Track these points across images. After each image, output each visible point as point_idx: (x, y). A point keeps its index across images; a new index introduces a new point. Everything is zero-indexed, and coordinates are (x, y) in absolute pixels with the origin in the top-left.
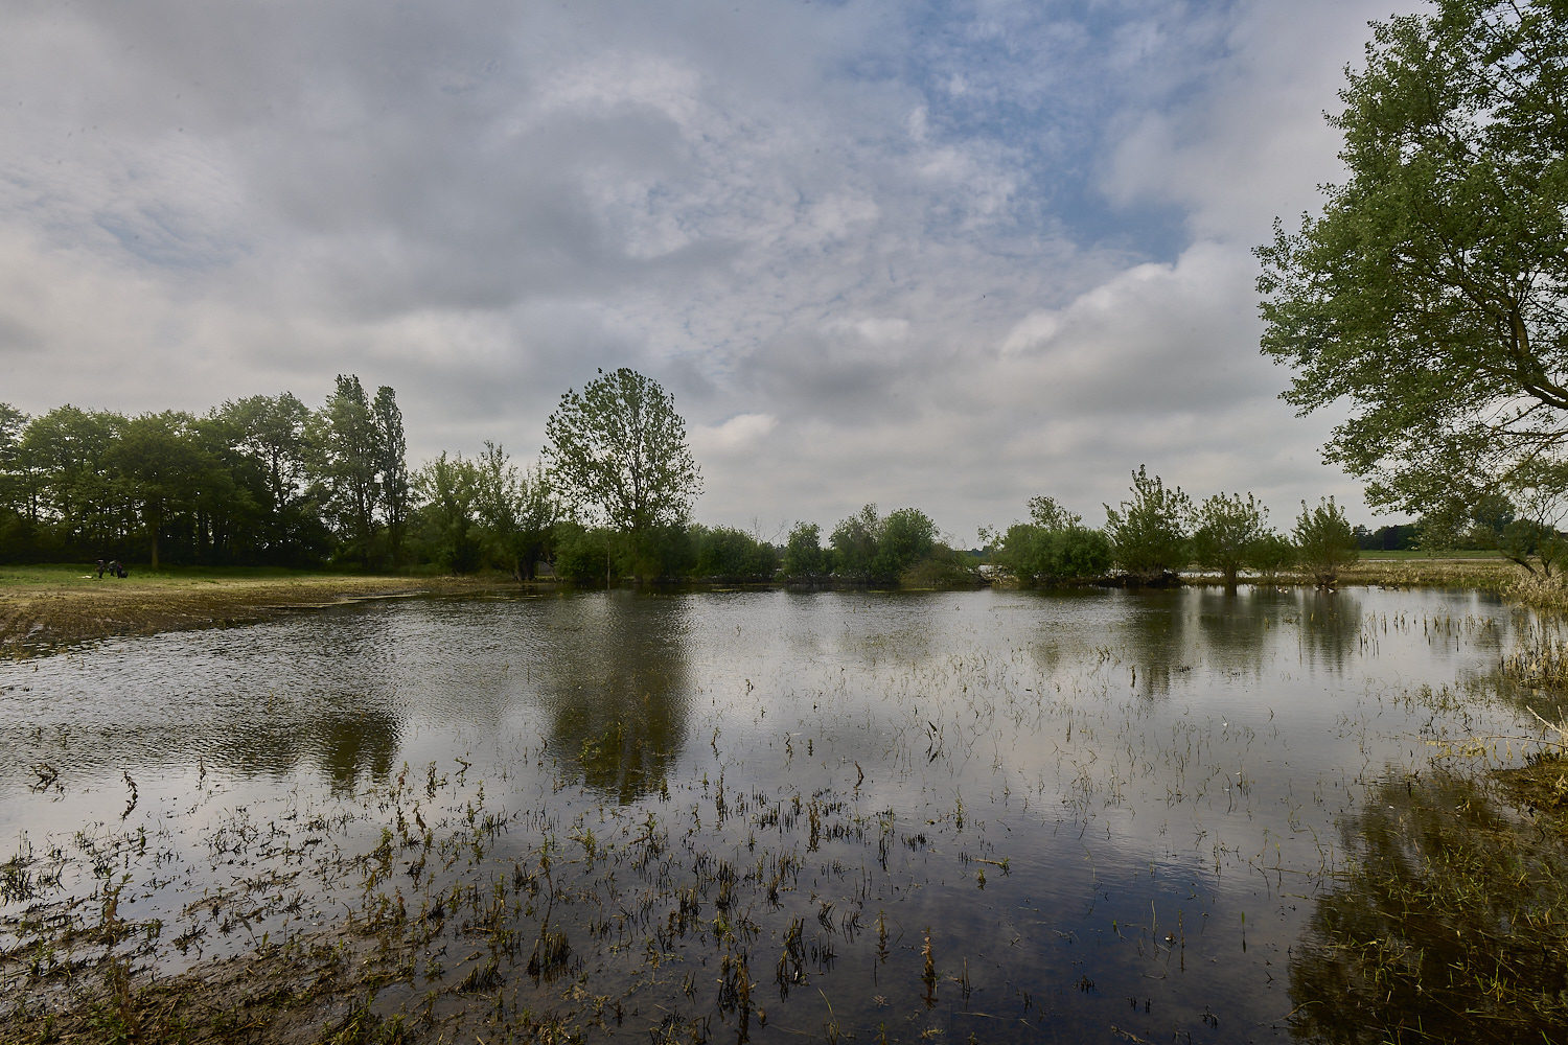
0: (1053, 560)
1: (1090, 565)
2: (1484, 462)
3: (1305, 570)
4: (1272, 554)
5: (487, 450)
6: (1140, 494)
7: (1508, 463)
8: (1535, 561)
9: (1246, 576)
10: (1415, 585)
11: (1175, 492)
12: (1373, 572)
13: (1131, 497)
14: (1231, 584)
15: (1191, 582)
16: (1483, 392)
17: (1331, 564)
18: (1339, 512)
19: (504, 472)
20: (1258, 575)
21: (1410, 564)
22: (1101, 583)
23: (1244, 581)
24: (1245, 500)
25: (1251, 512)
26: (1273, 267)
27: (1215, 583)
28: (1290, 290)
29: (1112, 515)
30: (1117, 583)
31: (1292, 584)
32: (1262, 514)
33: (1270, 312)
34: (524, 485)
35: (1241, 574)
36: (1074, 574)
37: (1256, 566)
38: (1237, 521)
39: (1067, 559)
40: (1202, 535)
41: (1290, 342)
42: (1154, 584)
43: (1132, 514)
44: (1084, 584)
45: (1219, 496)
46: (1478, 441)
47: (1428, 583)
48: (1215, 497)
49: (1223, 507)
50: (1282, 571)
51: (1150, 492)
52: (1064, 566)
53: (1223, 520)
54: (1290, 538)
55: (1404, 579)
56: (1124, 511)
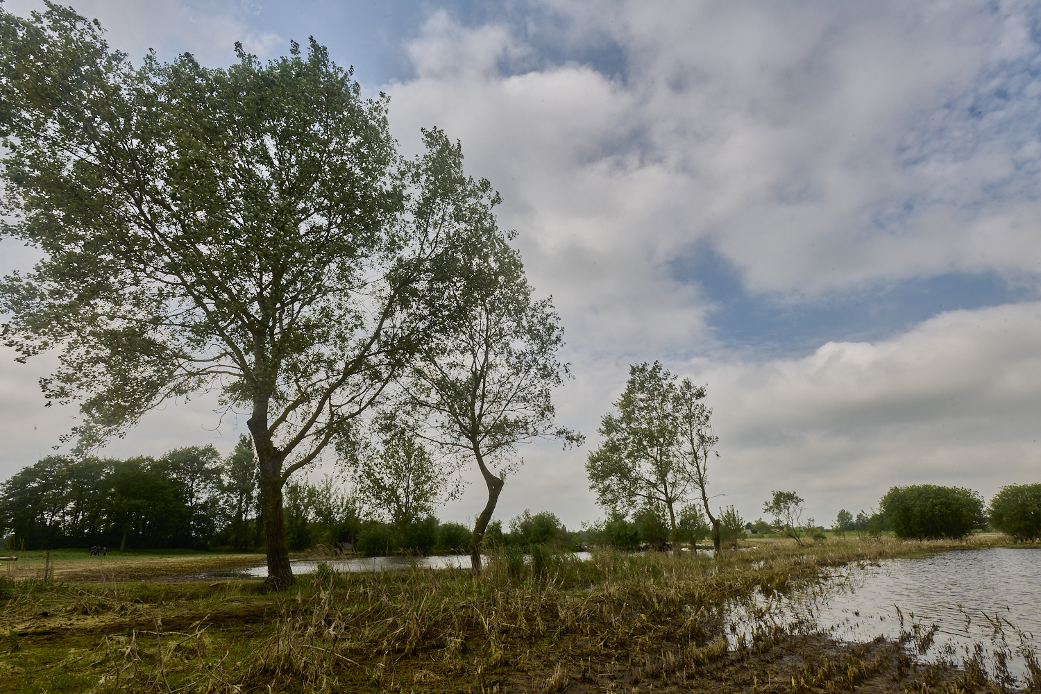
5: (324, 478)
19: (332, 491)
34: (343, 498)
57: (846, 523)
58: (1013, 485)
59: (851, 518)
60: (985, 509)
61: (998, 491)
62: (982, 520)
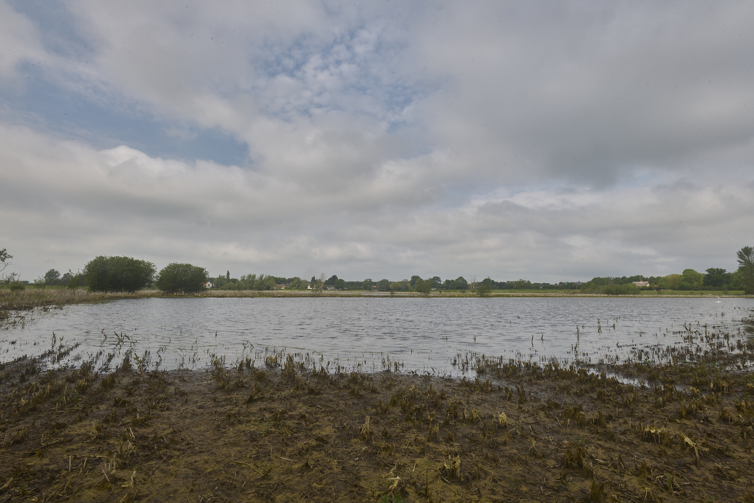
57: (52, 280)
58: (175, 263)
59: (58, 276)
60: (155, 275)
61: (166, 265)
62: (151, 282)
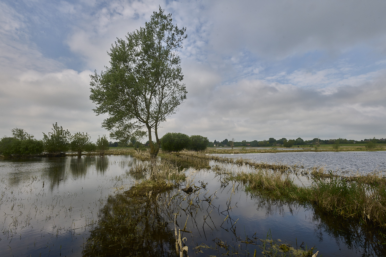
0: (21, 149)
1: (35, 151)
2: (130, 130)
3: (98, 152)
4: (91, 148)
6: (55, 130)
7: (134, 131)
8: (138, 149)
9: (84, 153)
10: (119, 154)
11: (66, 131)
12: (112, 152)
13: (52, 131)
14: (80, 155)
15: (69, 155)
16: (131, 117)
17: (104, 150)
18: (106, 138)
20: (87, 153)
21: (119, 150)
22: (39, 156)
23: (83, 155)
24: (85, 134)
25: (86, 137)
26: (94, 81)
27: (75, 155)
28: (98, 87)
29: (46, 136)
30: (45, 156)
31: (95, 155)
32: (89, 138)
33: (92, 91)
35: (83, 153)
36: (29, 154)
37: (86, 151)
38: (83, 139)
39: (26, 149)
40: (74, 143)
41: (97, 99)
42: (57, 156)
43: (52, 136)
44: (32, 157)
45: (79, 133)
46: (130, 126)
47: (122, 154)
48: (78, 133)
49: (79, 136)
50: (93, 152)
51: (58, 130)
52: (25, 151)
53: (79, 139)
54: (95, 144)
55: (117, 153)
56: (49, 135)
